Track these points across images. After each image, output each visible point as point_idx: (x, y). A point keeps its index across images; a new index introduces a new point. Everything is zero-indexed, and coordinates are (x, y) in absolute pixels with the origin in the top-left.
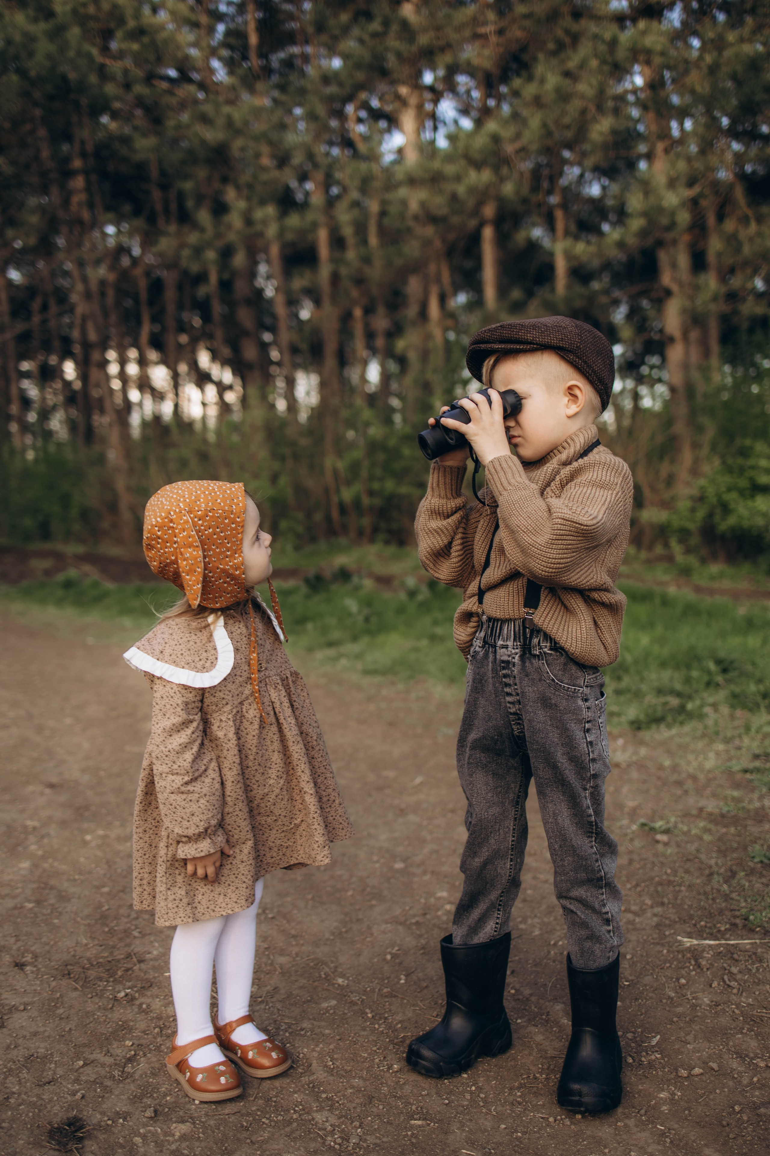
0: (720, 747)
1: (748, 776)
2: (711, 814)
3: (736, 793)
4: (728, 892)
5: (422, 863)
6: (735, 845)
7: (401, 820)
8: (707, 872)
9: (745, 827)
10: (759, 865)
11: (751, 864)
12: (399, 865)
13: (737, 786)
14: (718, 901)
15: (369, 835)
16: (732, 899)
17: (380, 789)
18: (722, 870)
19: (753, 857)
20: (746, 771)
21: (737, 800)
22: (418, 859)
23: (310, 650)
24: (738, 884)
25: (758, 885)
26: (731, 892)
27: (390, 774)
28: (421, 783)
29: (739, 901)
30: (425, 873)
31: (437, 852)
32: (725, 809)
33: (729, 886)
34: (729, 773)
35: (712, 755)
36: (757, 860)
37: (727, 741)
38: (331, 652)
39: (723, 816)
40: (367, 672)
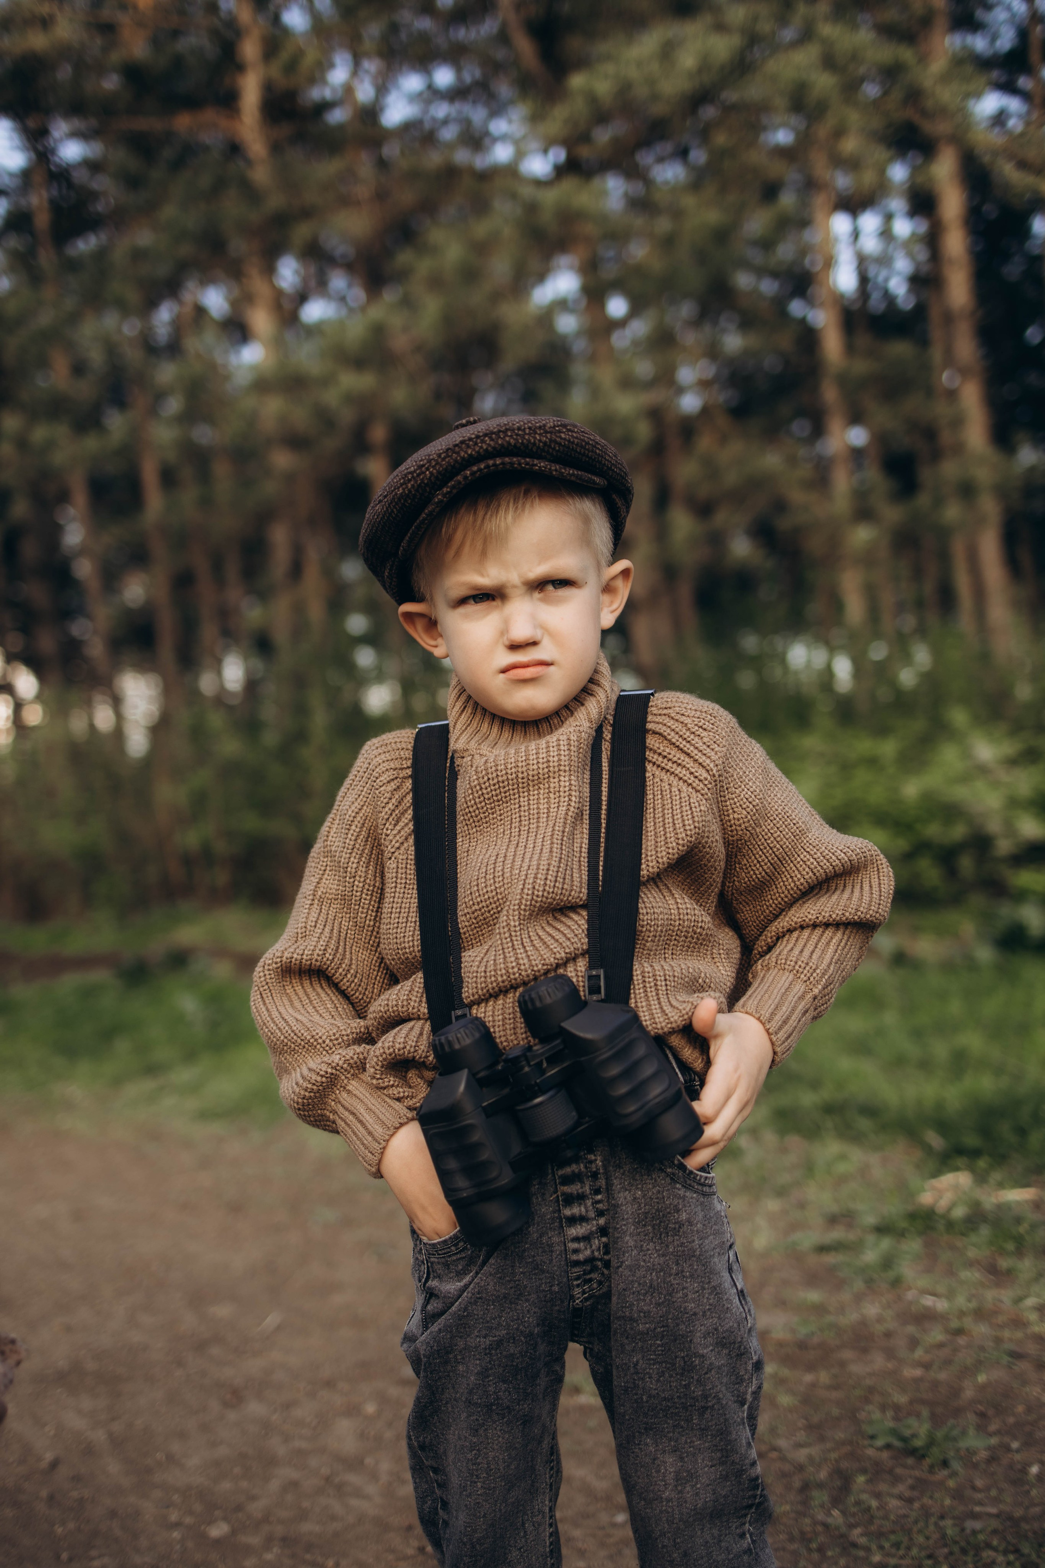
0: (772, 1205)
1: (831, 1259)
2: (781, 1344)
3: (813, 1296)
4: (844, 1530)
5: (266, 1519)
6: (835, 1411)
7: (232, 1416)
8: (797, 1483)
9: (842, 1364)
10: (885, 1455)
11: (870, 1452)
12: (219, 1530)
13: (812, 1279)
14: (830, 1553)
15: (171, 1459)
16: (855, 1545)
17: (201, 1347)
18: (823, 1475)
19: (873, 1437)
20: (822, 1249)
21: (819, 1309)
22: (256, 1509)
23: (117, 1082)
24: (858, 1503)
25: (894, 1503)
26: (852, 1526)
27: (223, 1311)
28: (279, 1328)
29: (868, 1549)
30: (269, 1541)
31: (294, 1485)
32: (803, 1331)
33: (843, 1513)
34: (795, 1256)
35: (761, 1221)
36: (880, 1443)
37: (781, 1192)
38: (148, 1085)
39: (802, 1345)
40: (205, 1115)
